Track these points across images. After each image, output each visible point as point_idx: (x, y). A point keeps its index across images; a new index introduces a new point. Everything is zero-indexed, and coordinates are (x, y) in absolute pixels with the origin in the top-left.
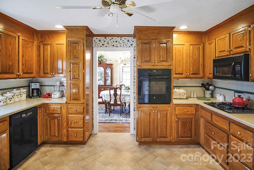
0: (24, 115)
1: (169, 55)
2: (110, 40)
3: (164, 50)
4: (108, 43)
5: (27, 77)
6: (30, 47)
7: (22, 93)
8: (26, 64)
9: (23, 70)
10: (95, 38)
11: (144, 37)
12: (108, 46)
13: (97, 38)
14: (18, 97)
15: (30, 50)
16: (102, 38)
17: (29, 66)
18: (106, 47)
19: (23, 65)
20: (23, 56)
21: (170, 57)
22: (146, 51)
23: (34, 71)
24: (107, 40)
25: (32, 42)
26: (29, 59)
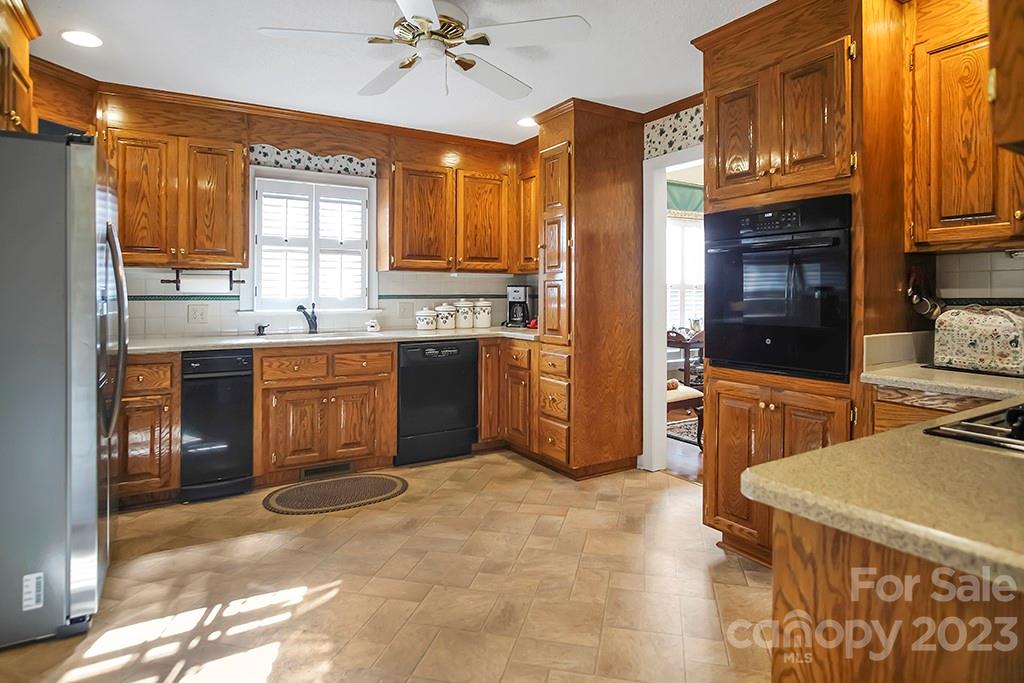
0: (431, 351)
1: (839, 123)
2: (692, 119)
3: (812, 106)
4: (685, 133)
5: (478, 267)
6: (491, 191)
7: (478, 309)
8: (476, 235)
9: (466, 250)
10: (650, 124)
11: (729, 75)
12: (683, 144)
13: (654, 123)
14: (465, 318)
15: (490, 200)
16: (667, 121)
17: (487, 241)
18: (680, 149)
19: (466, 238)
20: (467, 217)
21: (840, 133)
22: (733, 131)
23: (504, 253)
24: (682, 124)
25: (497, 178)
26: (486, 224)
